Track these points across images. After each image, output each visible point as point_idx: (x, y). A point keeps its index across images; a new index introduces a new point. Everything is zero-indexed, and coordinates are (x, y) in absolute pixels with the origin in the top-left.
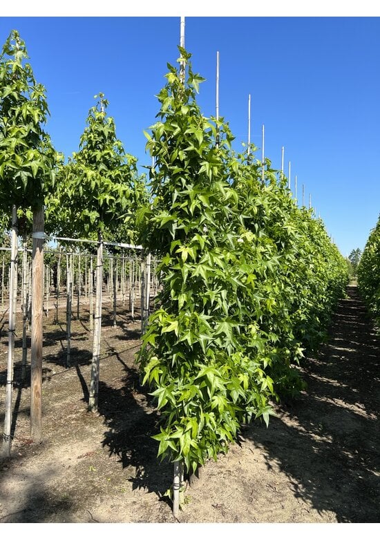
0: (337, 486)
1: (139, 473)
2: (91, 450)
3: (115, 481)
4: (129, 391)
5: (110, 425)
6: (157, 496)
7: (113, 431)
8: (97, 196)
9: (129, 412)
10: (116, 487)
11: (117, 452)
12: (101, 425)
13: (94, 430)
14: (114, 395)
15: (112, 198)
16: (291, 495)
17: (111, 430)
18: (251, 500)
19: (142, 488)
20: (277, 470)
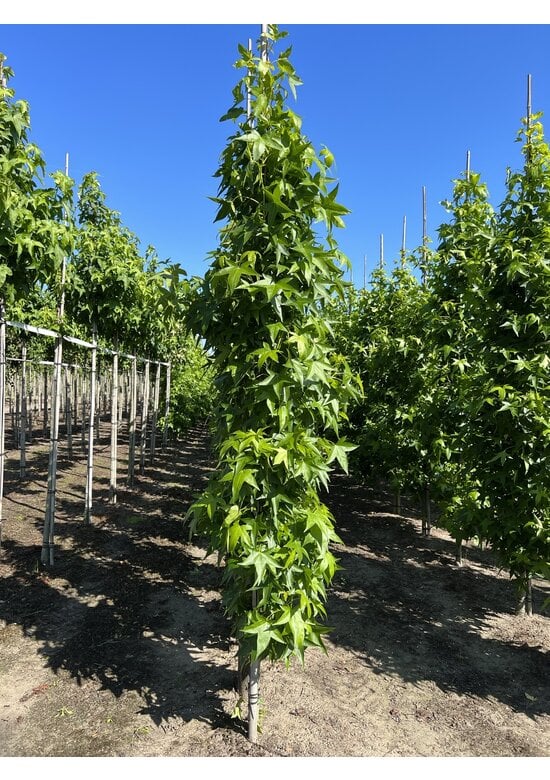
0: (410, 649)
1: (148, 699)
2: (37, 684)
3: (121, 721)
4: (34, 577)
5: (38, 636)
6: (204, 724)
7: (51, 645)
8: (12, 237)
9: (54, 610)
10: (128, 728)
11: (87, 676)
12: (22, 640)
13: (16, 650)
14: (11, 587)
15: (38, 244)
16: (369, 673)
17: (46, 645)
18: (330, 692)
19: (170, 718)
20: (332, 646)
